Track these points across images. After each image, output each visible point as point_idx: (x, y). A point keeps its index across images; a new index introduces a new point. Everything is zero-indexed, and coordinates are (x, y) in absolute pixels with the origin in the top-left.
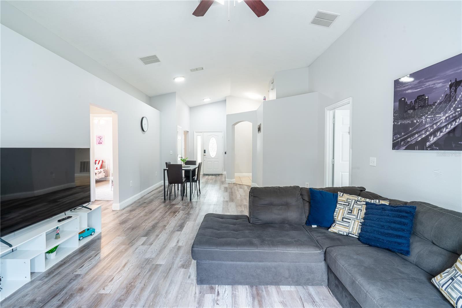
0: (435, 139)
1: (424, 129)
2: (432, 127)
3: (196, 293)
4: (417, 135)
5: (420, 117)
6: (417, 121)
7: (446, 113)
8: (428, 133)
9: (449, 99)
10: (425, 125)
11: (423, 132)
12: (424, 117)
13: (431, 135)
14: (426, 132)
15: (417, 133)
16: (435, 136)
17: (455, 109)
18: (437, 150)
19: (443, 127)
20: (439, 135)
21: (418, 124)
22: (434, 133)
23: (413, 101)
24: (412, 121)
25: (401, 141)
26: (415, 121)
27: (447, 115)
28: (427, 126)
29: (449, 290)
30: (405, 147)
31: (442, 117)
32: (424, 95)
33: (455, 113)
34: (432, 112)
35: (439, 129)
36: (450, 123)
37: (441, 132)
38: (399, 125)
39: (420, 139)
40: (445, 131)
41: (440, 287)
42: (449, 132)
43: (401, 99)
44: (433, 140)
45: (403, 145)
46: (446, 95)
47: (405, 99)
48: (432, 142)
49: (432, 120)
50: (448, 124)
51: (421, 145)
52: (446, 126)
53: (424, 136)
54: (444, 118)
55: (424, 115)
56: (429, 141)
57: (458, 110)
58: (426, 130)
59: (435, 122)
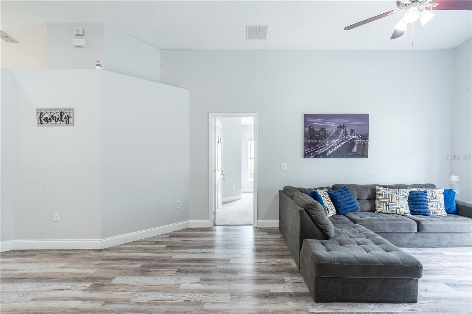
0: (331, 152)
1: (325, 147)
2: (329, 145)
3: (429, 303)
4: (321, 150)
5: (323, 140)
6: (321, 142)
7: (336, 140)
8: (327, 149)
9: (337, 133)
10: (325, 144)
11: (325, 148)
12: (325, 140)
13: (329, 150)
14: (326, 148)
15: (321, 148)
16: (331, 150)
17: (340, 138)
18: (332, 157)
19: (335, 146)
20: (333, 150)
21: (321, 143)
22: (330, 149)
23: (319, 130)
24: (318, 142)
25: (311, 152)
26: (320, 142)
27: (337, 141)
28: (327, 145)
29: (390, 209)
30: (314, 156)
31: (334, 142)
32: (325, 128)
33: (340, 140)
34: (329, 138)
35: (333, 147)
36: (338, 145)
37: (334, 149)
38: (309, 143)
39: (323, 152)
40: (336, 148)
41: (386, 211)
42: (338, 149)
43: (311, 127)
44: (330, 152)
45: (313, 155)
46: (336, 131)
47: (313, 127)
48: (330, 153)
49: (329, 142)
50: (337, 145)
51: (324, 155)
52: (336, 146)
53: (325, 150)
54: (335, 142)
55: (325, 139)
56: (328, 153)
57: (341, 139)
58: (327, 147)
59: (331, 143)
